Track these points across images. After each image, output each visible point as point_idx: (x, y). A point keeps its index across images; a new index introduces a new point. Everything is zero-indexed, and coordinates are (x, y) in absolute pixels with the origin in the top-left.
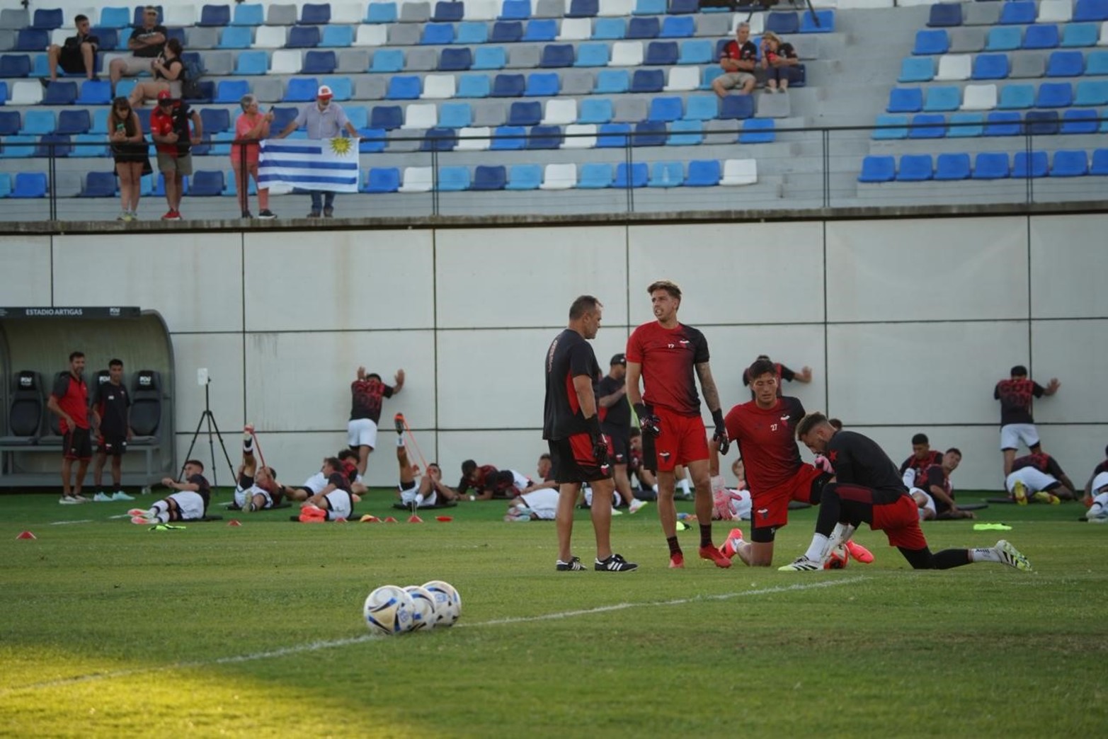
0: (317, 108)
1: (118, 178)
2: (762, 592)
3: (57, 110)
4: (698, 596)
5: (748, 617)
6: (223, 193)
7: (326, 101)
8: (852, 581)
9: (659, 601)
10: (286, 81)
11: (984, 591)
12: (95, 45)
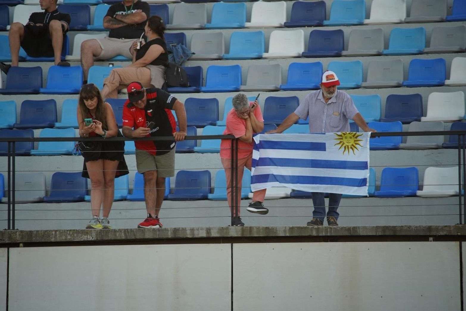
0: (321, 96)
1: (89, 180)
3: (19, 99)
6: (210, 196)
7: (332, 89)
10: (285, 65)
12: (65, 24)
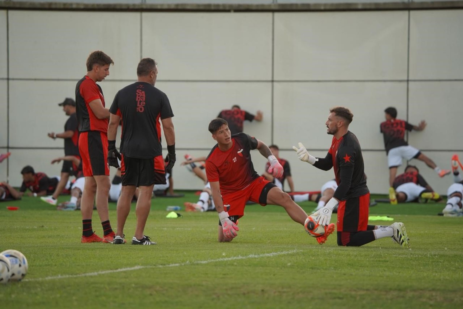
2: (230, 259)
4: (188, 262)
5: (221, 276)
8: (289, 253)
9: (162, 265)
11: (377, 261)
